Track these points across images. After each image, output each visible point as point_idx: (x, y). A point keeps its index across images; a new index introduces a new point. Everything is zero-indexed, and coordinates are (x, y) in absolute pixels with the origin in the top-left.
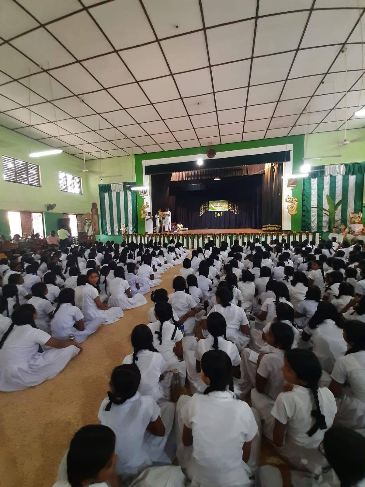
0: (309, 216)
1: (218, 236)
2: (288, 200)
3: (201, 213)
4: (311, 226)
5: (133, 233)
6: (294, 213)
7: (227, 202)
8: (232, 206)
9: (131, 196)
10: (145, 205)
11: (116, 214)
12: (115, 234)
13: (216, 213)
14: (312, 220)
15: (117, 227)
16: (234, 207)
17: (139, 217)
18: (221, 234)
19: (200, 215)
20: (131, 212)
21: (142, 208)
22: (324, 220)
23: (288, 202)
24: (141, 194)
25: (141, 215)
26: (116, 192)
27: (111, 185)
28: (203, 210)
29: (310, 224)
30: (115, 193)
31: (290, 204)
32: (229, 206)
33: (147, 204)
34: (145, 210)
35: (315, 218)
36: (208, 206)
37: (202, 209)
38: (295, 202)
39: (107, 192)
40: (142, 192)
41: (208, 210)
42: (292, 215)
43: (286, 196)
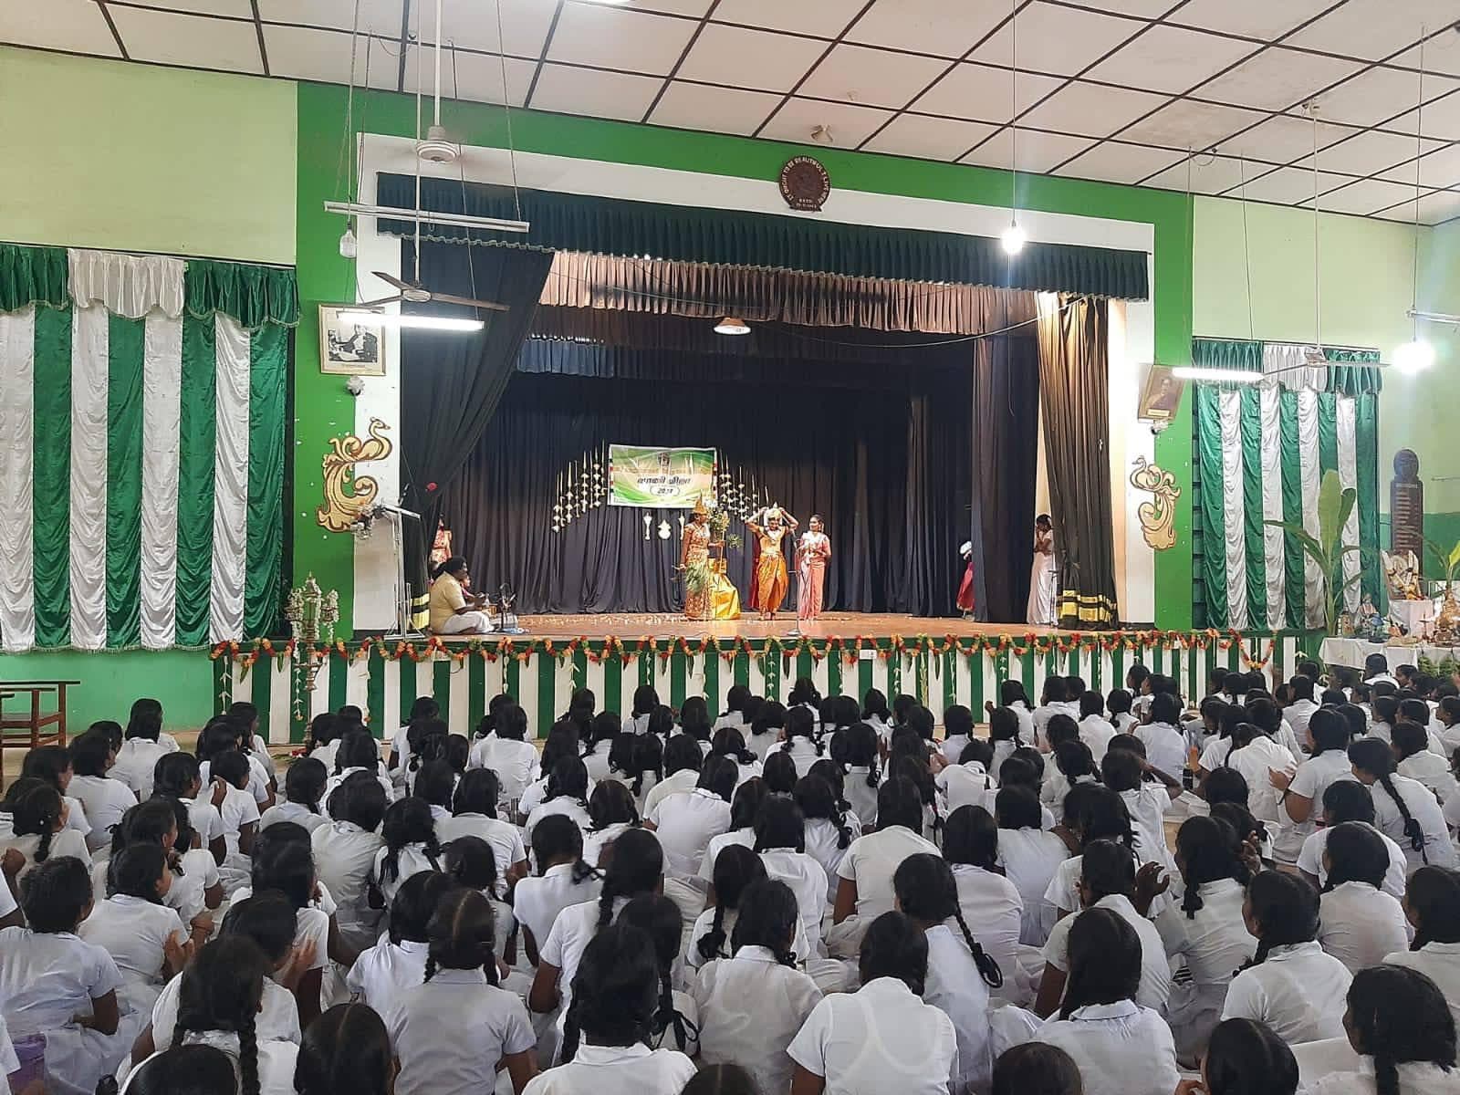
0: (1217, 558)
1: (914, 652)
2: (1142, 479)
3: (562, 515)
4: (1225, 605)
5: (250, 633)
6: (1165, 540)
7: (710, 460)
8: (735, 484)
9: (245, 363)
10: (362, 432)
11: (101, 482)
12: (77, 640)
13: (648, 520)
14: (1230, 577)
15: (101, 589)
16: (747, 491)
17: (301, 514)
18: (931, 642)
19: (556, 528)
20: (242, 479)
21: (334, 458)
22: (1270, 581)
23: (1142, 488)
24: (334, 357)
25: (325, 507)
26: (114, 320)
27: (74, 256)
28: (570, 495)
29: (1224, 592)
30: (100, 323)
31: (1150, 497)
32: (720, 481)
33: (382, 432)
34: (361, 469)
35: (1240, 573)
36: (606, 475)
37: (566, 489)
38: (1168, 490)
39: (22, 301)
40: (348, 346)
41: (604, 498)
42: (1158, 550)
43: (1135, 460)
